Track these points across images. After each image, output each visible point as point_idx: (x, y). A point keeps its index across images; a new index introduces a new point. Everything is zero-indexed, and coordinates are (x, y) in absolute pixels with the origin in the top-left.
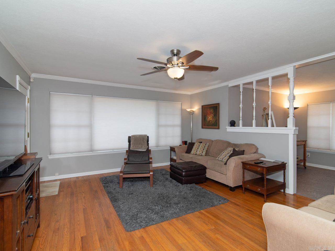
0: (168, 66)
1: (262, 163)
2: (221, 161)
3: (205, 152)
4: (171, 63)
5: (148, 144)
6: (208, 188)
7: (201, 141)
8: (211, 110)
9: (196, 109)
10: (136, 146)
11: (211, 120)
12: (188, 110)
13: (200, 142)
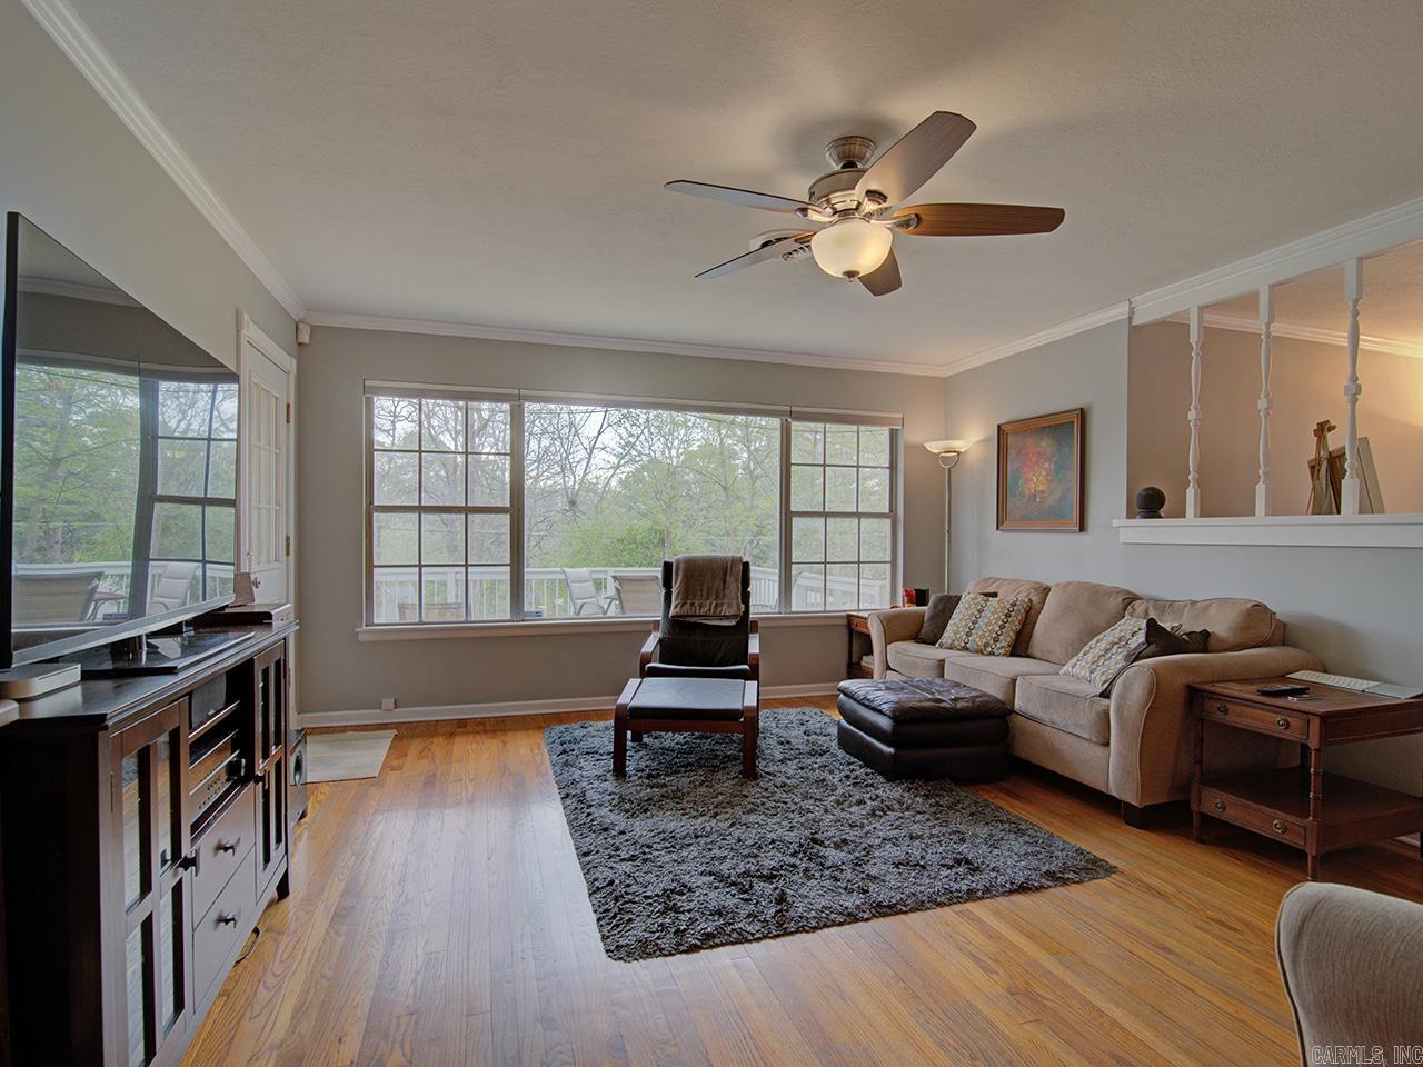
0: (813, 216)
1: (1302, 691)
2: (1084, 678)
3: (1009, 640)
4: (828, 201)
5: (746, 597)
6: (1016, 803)
7: (991, 590)
8: (1043, 444)
9: (972, 440)
10: (692, 604)
11: (1043, 492)
12: (934, 447)
13: (985, 595)
